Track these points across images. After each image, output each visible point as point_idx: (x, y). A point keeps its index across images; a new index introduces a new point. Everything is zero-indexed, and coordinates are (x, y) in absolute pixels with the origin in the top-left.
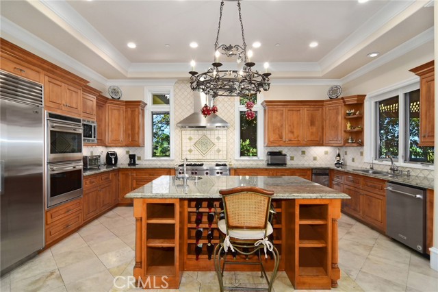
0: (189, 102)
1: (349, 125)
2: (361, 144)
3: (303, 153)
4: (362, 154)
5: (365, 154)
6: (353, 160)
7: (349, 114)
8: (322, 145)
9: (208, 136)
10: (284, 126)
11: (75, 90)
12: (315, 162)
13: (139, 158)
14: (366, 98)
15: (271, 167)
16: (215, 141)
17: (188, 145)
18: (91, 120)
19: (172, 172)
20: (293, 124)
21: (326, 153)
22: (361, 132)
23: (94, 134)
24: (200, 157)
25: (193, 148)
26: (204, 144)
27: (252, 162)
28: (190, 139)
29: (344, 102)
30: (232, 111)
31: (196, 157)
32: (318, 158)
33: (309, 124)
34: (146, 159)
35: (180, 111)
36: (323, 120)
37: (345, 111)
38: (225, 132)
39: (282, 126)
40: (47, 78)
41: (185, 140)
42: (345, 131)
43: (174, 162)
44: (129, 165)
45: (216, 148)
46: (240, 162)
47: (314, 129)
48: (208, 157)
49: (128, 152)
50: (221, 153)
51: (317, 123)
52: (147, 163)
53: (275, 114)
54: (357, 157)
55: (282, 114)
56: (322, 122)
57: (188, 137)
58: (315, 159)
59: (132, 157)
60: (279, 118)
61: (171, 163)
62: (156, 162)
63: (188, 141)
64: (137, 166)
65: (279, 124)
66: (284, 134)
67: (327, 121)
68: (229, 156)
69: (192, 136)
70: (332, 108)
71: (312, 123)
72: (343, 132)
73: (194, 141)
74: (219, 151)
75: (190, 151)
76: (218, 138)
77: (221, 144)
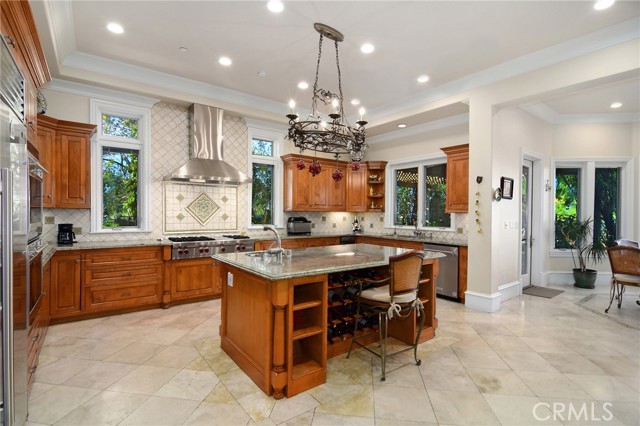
0: (178, 140)
1: (371, 190)
2: (383, 210)
3: (324, 219)
4: (382, 219)
5: (385, 220)
6: (372, 226)
7: (373, 179)
8: (344, 210)
9: (210, 196)
12: (334, 229)
14: (388, 166)
15: (293, 237)
16: (220, 203)
17: (175, 207)
21: (344, 219)
22: (382, 198)
24: (197, 227)
25: (184, 213)
26: (204, 206)
28: (180, 198)
29: (368, 166)
30: (244, 161)
31: (190, 227)
32: (337, 225)
35: (162, 152)
37: (368, 176)
38: (234, 190)
41: (172, 200)
42: (368, 197)
43: (151, 236)
45: (221, 214)
47: (338, 193)
48: (209, 226)
50: (228, 220)
54: (376, 223)
57: (176, 194)
58: (334, 226)
61: (146, 237)
63: (177, 201)
64: (76, 246)
68: (240, 224)
69: (184, 194)
72: (366, 198)
73: (186, 202)
74: (225, 217)
75: (180, 217)
76: (225, 199)
77: (229, 208)
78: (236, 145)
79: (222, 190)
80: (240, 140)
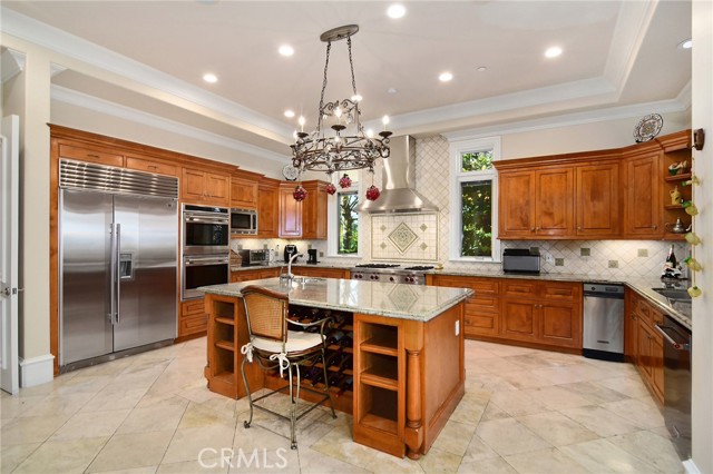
3: (586, 252)
7: (674, 172)
9: (409, 224)
10: (532, 203)
11: (222, 177)
12: (613, 270)
13: (322, 255)
16: (419, 232)
17: (380, 237)
18: (250, 209)
19: (348, 274)
20: (551, 198)
21: (643, 253)
23: (254, 224)
24: (397, 255)
25: (386, 242)
26: (403, 236)
27: (479, 266)
28: (383, 228)
30: (445, 183)
31: (391, 255)
32: (621, 263)
33: (589, 198)
34: (329, 255)
36: (621, 188)
37: (666, 166)
38: (433, 218)
39: (528, 203)
40: (184, 170)
41: (377, 231)
42: (667, 209)
43: (356, 261)
44: (309, 262)
45: (420, 243)
46: (459, 265)
47: (600, 206)
48: (408, 255)
49: (310, 246)
50: (427, 250)
51: (606, 194)
52: (330, 260)
53: (513, 182)
55: (528, 183)
56: (620, 191)
57: (380, 225)
58: (613, 265)
59: (312, 253)
60: (522, 189)
62: (341, 261)
63: (380, 231)
64: (318, 265)
65: (521, 201)
66: (532, 218)
67: (631, 189)
68: (440, 255)
69: (386, 225)
70: (639, 162)
71: (595, 194)
72: (662, 210)
73: (388, 232)
74: (424, 246)
75: (383, 246)
76: (424, 228)
77: (428, 237)
78: (436, 166)
79: (421, 217)
80: (441, 161)
